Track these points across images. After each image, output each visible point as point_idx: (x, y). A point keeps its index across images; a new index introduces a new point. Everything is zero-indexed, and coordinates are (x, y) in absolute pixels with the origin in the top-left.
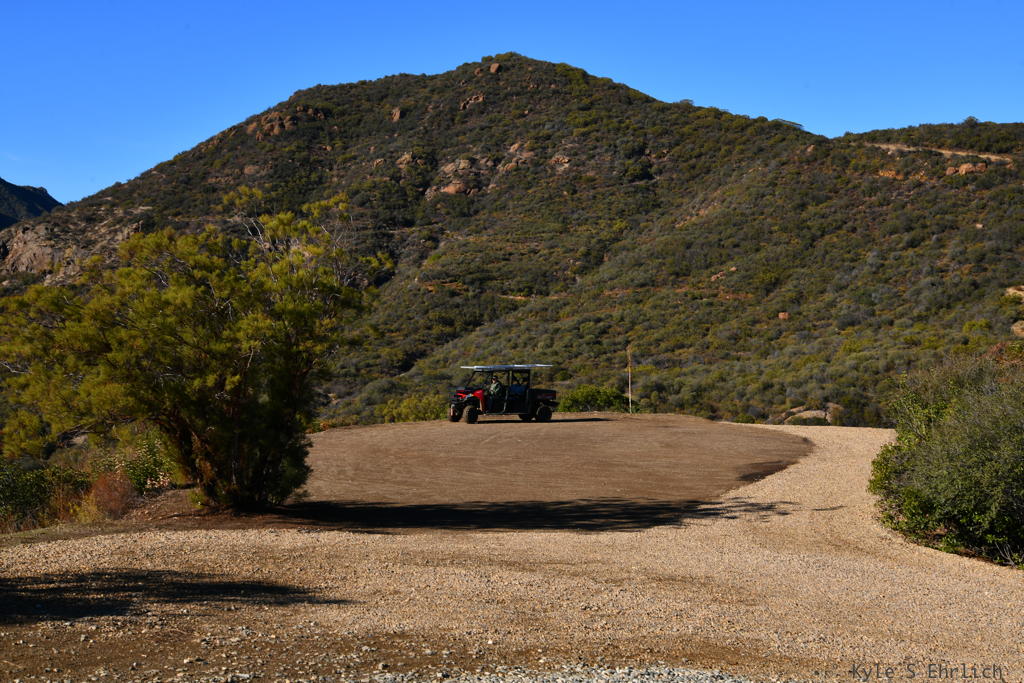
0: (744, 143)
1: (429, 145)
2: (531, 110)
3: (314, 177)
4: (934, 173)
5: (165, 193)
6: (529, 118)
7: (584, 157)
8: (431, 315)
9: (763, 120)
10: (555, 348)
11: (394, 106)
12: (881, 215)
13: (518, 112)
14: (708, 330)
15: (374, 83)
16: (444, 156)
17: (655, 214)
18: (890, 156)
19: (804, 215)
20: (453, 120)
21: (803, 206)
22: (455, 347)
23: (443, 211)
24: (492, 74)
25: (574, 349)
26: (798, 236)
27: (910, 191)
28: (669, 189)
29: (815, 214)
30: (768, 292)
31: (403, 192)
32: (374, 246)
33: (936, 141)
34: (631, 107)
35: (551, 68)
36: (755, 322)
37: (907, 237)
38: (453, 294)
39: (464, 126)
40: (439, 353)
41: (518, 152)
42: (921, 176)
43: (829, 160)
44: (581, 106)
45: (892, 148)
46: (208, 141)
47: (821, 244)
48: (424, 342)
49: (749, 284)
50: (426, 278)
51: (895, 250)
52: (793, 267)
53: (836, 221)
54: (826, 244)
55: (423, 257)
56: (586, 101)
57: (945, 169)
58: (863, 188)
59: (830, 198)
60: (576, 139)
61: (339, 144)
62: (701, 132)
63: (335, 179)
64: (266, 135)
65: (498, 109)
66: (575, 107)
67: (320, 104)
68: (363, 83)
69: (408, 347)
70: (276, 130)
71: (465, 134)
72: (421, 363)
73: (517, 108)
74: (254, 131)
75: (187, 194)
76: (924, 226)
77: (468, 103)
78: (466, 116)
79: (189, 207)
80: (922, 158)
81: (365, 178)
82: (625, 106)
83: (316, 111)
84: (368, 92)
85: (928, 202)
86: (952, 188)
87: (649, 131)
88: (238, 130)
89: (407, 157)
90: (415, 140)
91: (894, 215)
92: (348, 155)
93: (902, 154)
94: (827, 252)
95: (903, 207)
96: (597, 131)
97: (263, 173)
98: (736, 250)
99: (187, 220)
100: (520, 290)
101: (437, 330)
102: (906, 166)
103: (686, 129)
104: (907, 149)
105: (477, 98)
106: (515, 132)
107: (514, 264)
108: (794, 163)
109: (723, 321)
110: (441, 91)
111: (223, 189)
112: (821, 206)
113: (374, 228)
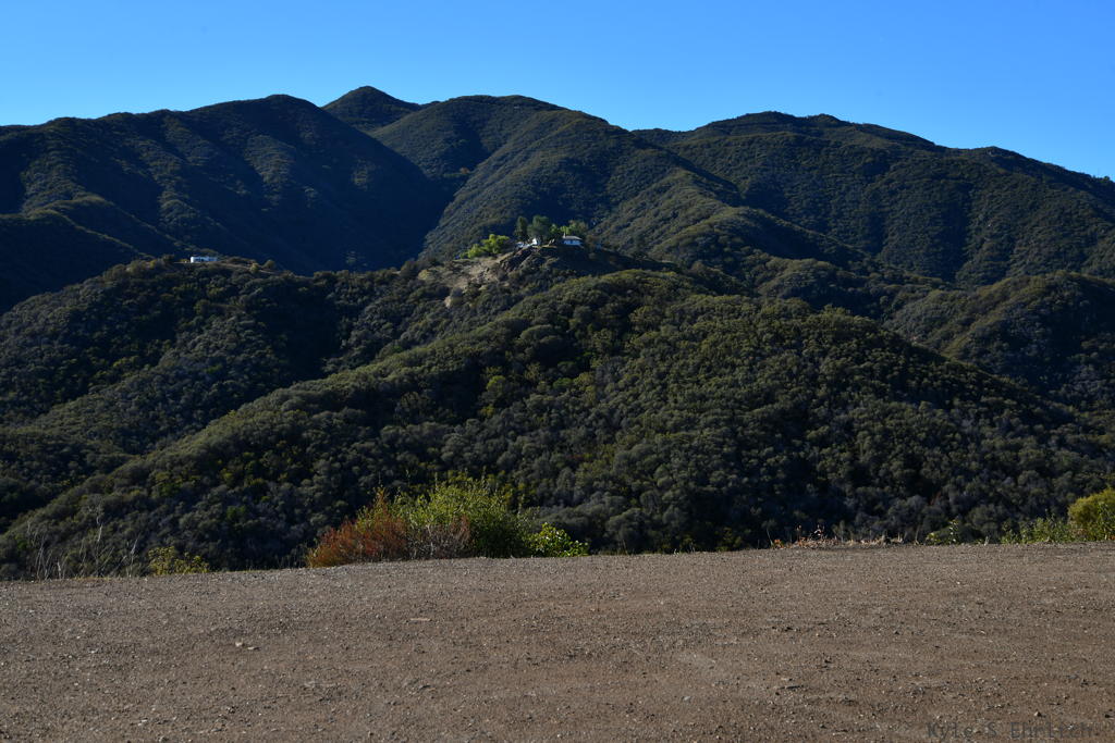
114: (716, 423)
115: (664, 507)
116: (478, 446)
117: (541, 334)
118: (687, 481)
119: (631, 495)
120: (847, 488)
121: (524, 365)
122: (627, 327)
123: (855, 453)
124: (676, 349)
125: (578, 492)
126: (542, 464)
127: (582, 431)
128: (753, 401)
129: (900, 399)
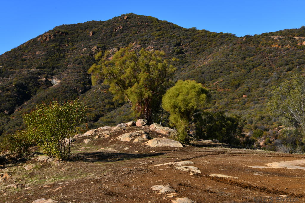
0: (216, 41)
1: (103, 44)
2: (139, 31)
3: (61, 55)
4: (293, 45)
5: (7, 62)
6: (139, 34)
7: (159, 47)
8: (105, 101)
9: (222, 33)
11: (90, 31)
12: (275, 60)
13: (135, 32)
14: (215, 102)
15: (83, 24)
16: (109, 47)
17: (186, 65)
18: (275, 40)
19: (245, 61)
20: (111, 35)
21: (244, 58)
22: (115, 112)
24: (125, 20)
26: (244, 68)
27: (284, 51)
28: (190, 57)
29: (250, 61)
30: (236, 88)
31: (94, 60)
32: (84, 78)
33: (292, 34)
34: (174, 30)
35: (146, 17)
36: (234, 99)
37: (287, 67)
39: (115, 37)
40: (109, 114)
41: (135, 45)
42: (288, 46)
43: (252, 42)
44: (157, 29)
45: (276, 37)
46: (24, 44)
47: (253, 71)
48: (103, 111)
49: (229, 85)
50: (102, 88)
51: (283, 72)
52: (244, 79)
53: (258, 63)
54: (256, 71)
56: (159, 28)
57: (297, 43)
58: (266, 51)
59: (254, 55)
60: (156, 40)
61: (70, 44)
62: (200, 37)
63: (69, 56)
64: (45, 41)
65: (127, 31)
66: (155, 30)
67: (63, 30)
68: (79, 24)
69: (97, 113)
70: (48, 39)
71: (116, 40)
72: (102, 118)
73: (134, 31)
74: (40, 40)
75: (15, 62)
76: (293, 63)
77: (117, 29)
78: (116, 34)
79: (16, 66)
80: (288, 40)
81: (80, 55)
82: (173, 30)
83: (62, 33)
84: (81, 26)
85: (293, 55)
86: (300, 50)
87: (182, 38)
88: (34, 40)
89: (95, 47)
90: (98, 42)
91: (280, 60)
92: (74, 47)
93: (280, 39)
94: (256, 74)
95: (283, 57)
96: (163, 38)
97: (43, 54)
98: (222, 74)
99: (15, 70)
101: (108, 106)
102: (282, 43)
103: (195, 37)
104: (281, 37)
105: (120, 28)
106: (134, 38)
108: (239, 44)
109: (221, 99)
110: (107, 26)
111: (28, 60)
112: (251, 58)
113: (83, 72)
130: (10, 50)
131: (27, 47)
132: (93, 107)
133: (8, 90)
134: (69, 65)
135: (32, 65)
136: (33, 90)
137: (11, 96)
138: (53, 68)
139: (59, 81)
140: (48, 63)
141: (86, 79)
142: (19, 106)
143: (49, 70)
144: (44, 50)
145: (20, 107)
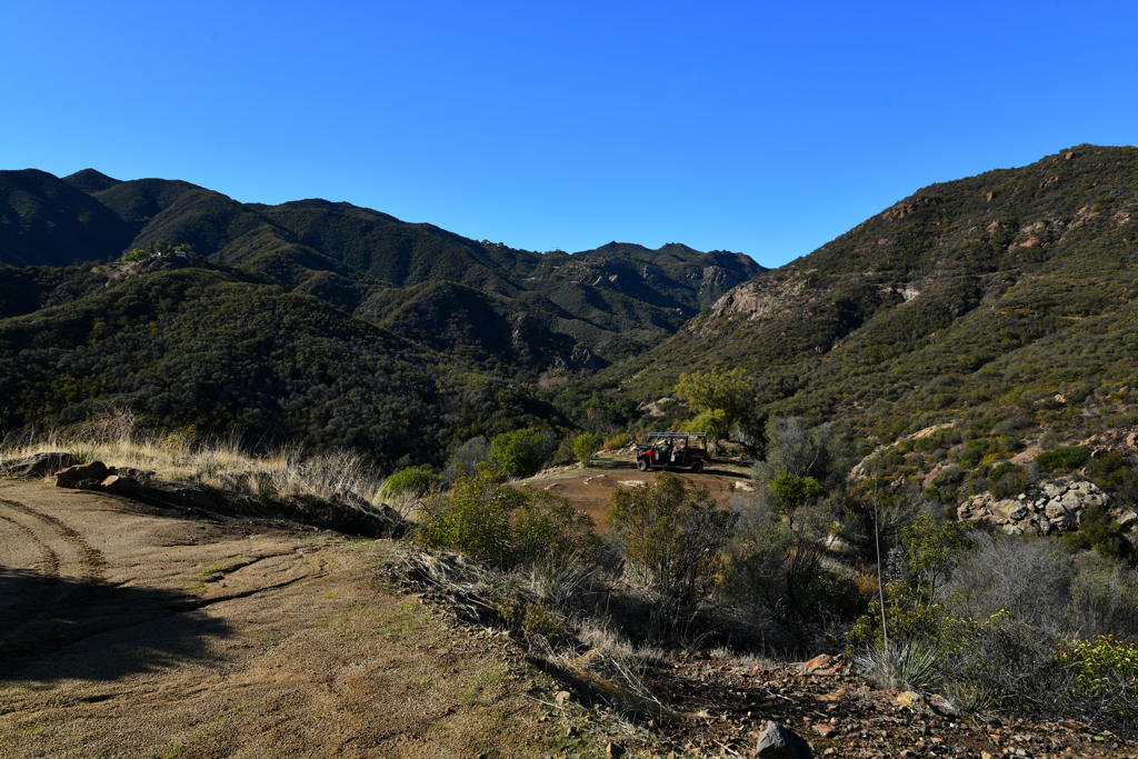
1: (1013, 215)
2: (1098, 182)
3: (926, 243)
5: (827, 260)
6: (1096, 188)
8: (1001, 332)
10: (1098, 353)
11: (988, 191)
13: (1087, 185)
15: (975, 178)
16: (1025, 221)
20: (1033, 196)
22: (1017, 354)
23: (1021, 260)
24: (1067, 160)
25: (1116, 354)
31: (991, 249)
32: (965, 286)
38: (1021, 316)
39: (1041, 199)
40: (1003, 359)
41: (1085, 213)
46: (857, 227)
48: (994, 350)
50: (1001, 306)
55: (1002, 292)
61: (945, 220)
63: (941, 244)
64: (895, 218)
65: (1071, 184)
67: (934, 196)
68: (967, 178)
69: (980, 355)
70: (902, 215)
71: (1042, 205)
72: (988, 365)
73: (1087, 182)
74: (887, 218)
75: (840, 260)
77: (1046, 183)
78: (1044, 192)
79: (841, 268)
81: (962, 240)
83: (931, 200)
84: (970, 184)
88: (877, 218)
89: (995, 224)
90: (1002, 212)
92: (952, 227)
97: (891, 243)
99: (839, 276)
100: (1078, 313)
101: (1005, 342)
105: (1054, 179)
106: (1083, 199)
107: (1075, 293)
110: (1025, 177)
111: (864, 255)
113: (966, 274)
114: (221, 348)
115: (184, 391)
116: (81, 360)
117: (131, 300)
118: (198, 378)
119: (166, 386)
120: (288, 380)
121: (117, 317)
122: (183, 298)
123: (295, 363)
124: (207, 309)
125: (136, 384)
126: (118, 370)
127: (145, 352)
128: (243, 336)
129: (321, 336)
130: (833, 239)
131: (863, 231)
132: (974, 342)
133: (822, 311)
134: (939, 263)
135: (868, 264)
136: (867, 310)
137: (827, 322)
138: (908, 269)
139: (916, 293)
140: (898, 260)
141: (971, 287)
142: (840, 338)
143: (899, 273)
144: (893, 235)
145: (841, 342)
